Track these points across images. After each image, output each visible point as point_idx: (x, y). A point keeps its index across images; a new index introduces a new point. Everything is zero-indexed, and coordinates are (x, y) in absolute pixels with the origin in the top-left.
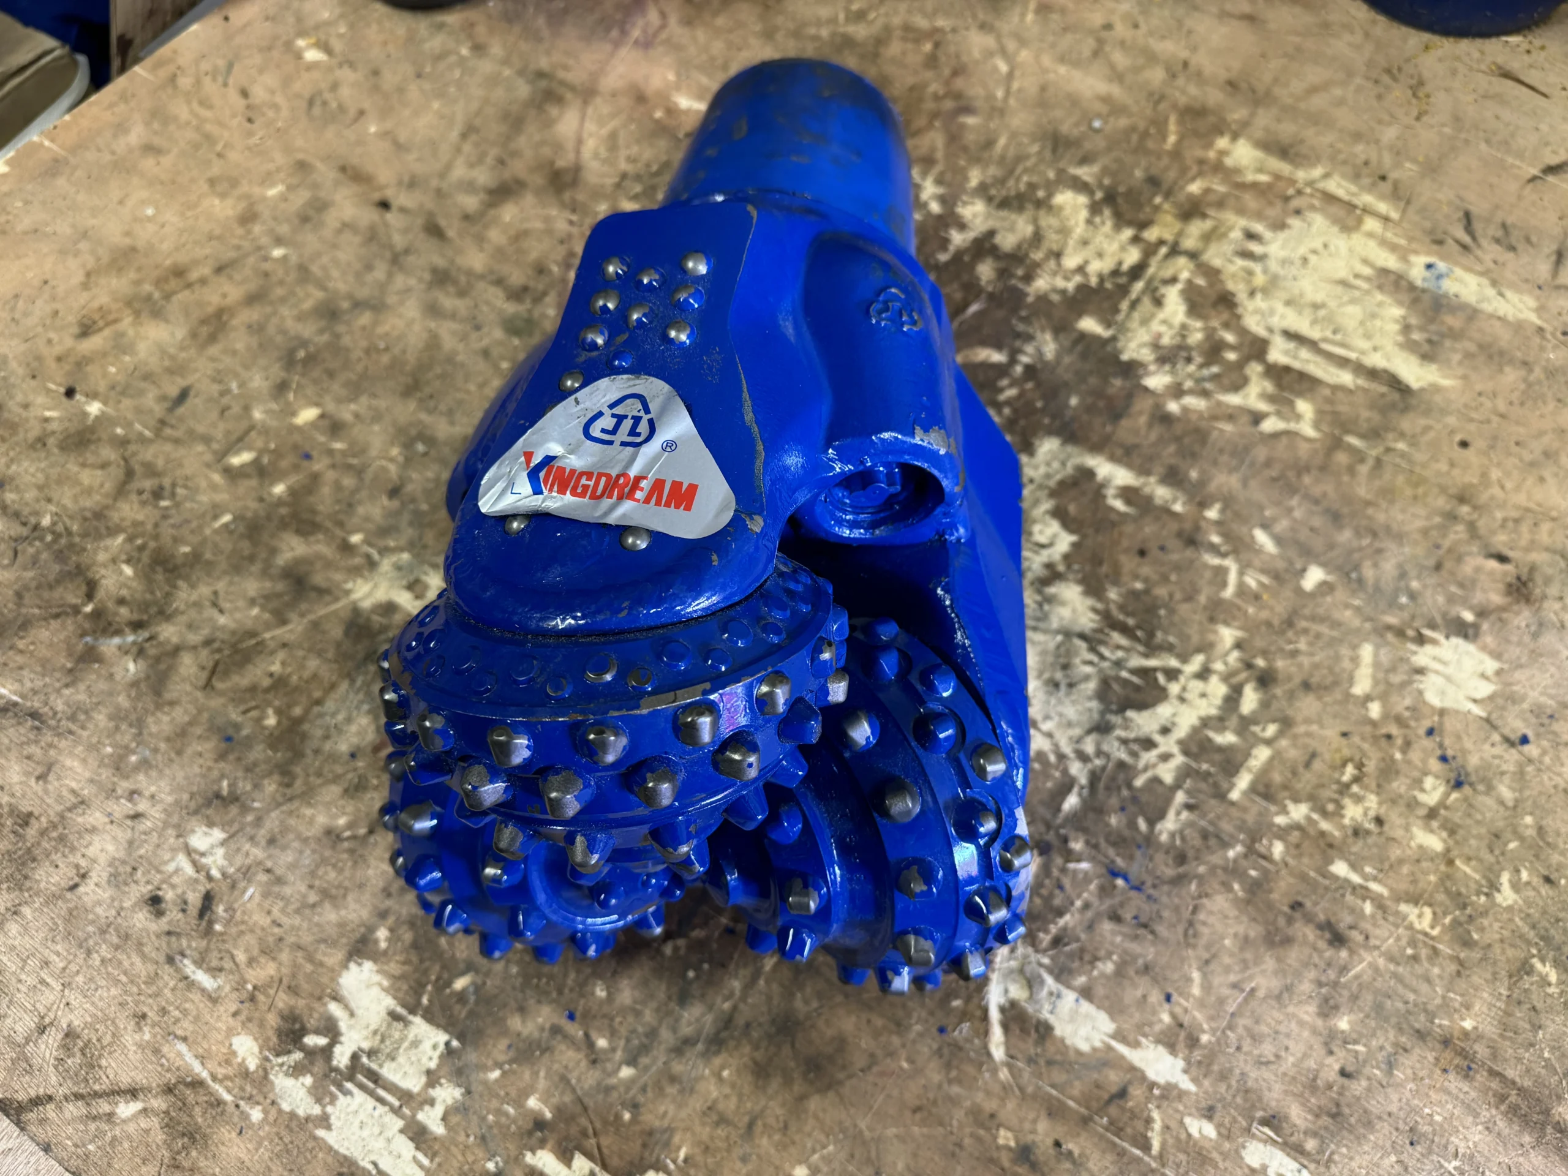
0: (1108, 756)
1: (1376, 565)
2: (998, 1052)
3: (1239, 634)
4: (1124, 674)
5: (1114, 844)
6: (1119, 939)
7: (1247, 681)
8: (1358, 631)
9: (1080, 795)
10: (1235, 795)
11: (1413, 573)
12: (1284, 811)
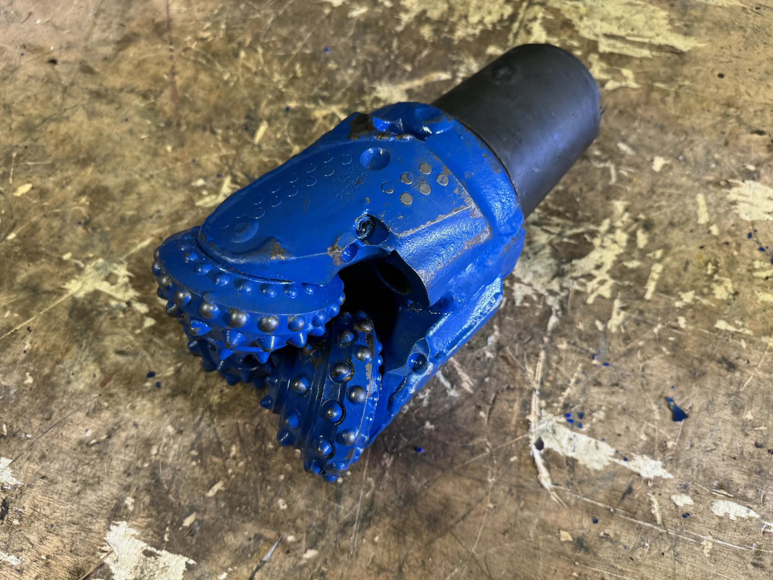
0: (568, 289)
1: (692, 150)
2: (547, 483)
3: (626, 203)
4: (565, 240)
5: (586, 340)
6: (602, 397)
7: (637, 229)
8: (692, 187)
9: (557, 316)
10: (648, 296)
11: (714, 150)
12: (680, 299)
